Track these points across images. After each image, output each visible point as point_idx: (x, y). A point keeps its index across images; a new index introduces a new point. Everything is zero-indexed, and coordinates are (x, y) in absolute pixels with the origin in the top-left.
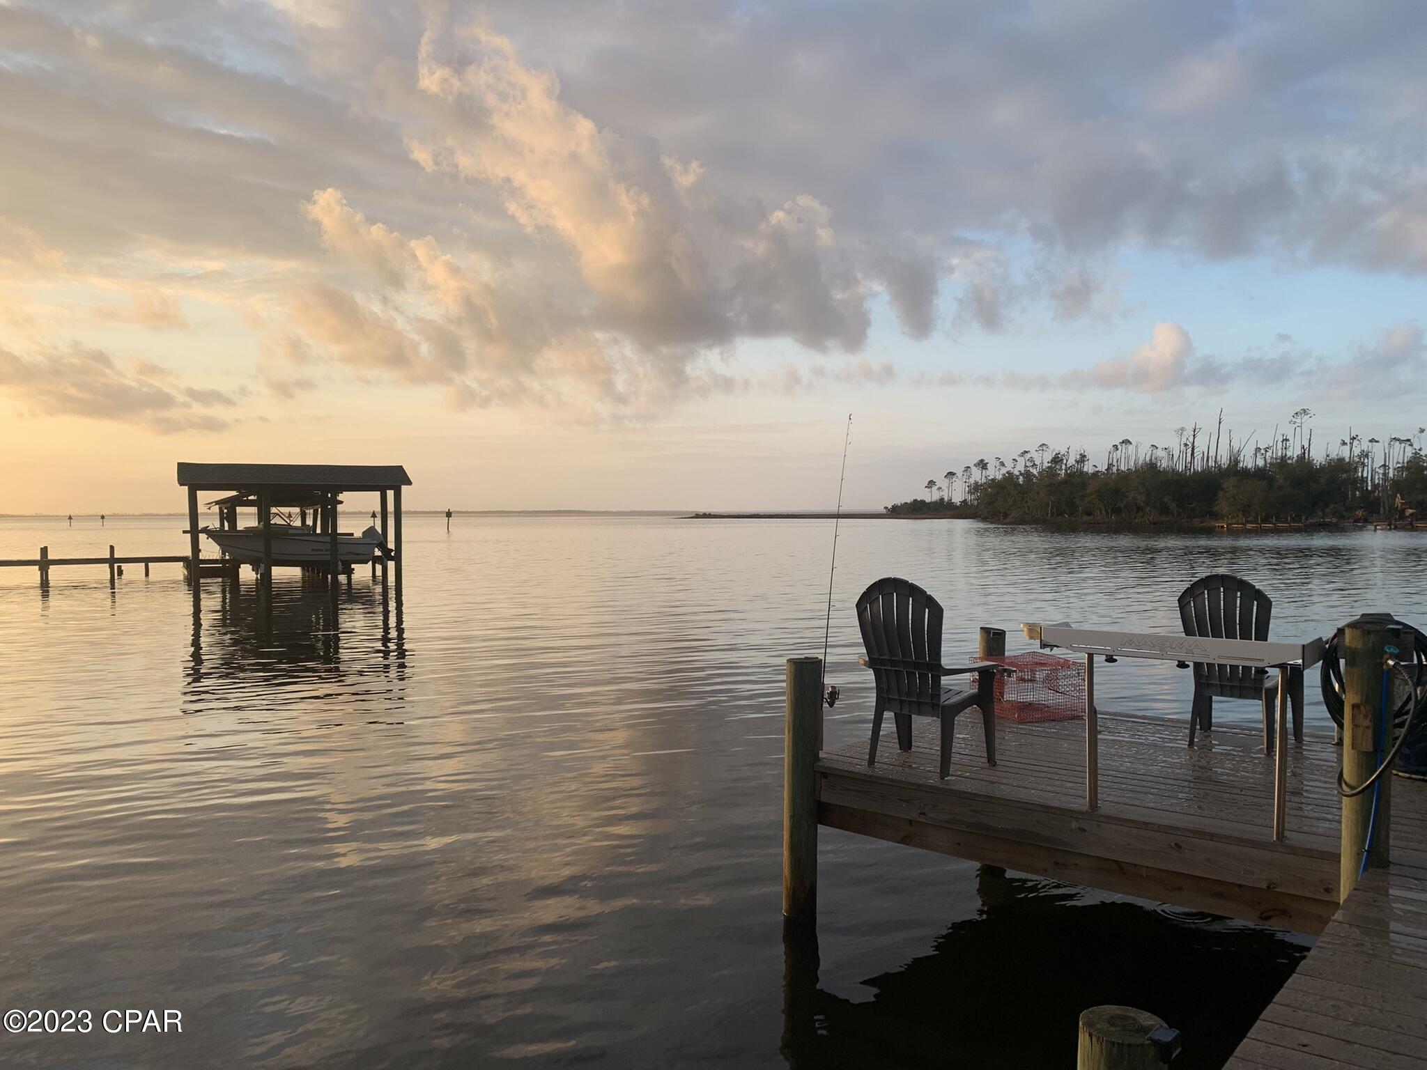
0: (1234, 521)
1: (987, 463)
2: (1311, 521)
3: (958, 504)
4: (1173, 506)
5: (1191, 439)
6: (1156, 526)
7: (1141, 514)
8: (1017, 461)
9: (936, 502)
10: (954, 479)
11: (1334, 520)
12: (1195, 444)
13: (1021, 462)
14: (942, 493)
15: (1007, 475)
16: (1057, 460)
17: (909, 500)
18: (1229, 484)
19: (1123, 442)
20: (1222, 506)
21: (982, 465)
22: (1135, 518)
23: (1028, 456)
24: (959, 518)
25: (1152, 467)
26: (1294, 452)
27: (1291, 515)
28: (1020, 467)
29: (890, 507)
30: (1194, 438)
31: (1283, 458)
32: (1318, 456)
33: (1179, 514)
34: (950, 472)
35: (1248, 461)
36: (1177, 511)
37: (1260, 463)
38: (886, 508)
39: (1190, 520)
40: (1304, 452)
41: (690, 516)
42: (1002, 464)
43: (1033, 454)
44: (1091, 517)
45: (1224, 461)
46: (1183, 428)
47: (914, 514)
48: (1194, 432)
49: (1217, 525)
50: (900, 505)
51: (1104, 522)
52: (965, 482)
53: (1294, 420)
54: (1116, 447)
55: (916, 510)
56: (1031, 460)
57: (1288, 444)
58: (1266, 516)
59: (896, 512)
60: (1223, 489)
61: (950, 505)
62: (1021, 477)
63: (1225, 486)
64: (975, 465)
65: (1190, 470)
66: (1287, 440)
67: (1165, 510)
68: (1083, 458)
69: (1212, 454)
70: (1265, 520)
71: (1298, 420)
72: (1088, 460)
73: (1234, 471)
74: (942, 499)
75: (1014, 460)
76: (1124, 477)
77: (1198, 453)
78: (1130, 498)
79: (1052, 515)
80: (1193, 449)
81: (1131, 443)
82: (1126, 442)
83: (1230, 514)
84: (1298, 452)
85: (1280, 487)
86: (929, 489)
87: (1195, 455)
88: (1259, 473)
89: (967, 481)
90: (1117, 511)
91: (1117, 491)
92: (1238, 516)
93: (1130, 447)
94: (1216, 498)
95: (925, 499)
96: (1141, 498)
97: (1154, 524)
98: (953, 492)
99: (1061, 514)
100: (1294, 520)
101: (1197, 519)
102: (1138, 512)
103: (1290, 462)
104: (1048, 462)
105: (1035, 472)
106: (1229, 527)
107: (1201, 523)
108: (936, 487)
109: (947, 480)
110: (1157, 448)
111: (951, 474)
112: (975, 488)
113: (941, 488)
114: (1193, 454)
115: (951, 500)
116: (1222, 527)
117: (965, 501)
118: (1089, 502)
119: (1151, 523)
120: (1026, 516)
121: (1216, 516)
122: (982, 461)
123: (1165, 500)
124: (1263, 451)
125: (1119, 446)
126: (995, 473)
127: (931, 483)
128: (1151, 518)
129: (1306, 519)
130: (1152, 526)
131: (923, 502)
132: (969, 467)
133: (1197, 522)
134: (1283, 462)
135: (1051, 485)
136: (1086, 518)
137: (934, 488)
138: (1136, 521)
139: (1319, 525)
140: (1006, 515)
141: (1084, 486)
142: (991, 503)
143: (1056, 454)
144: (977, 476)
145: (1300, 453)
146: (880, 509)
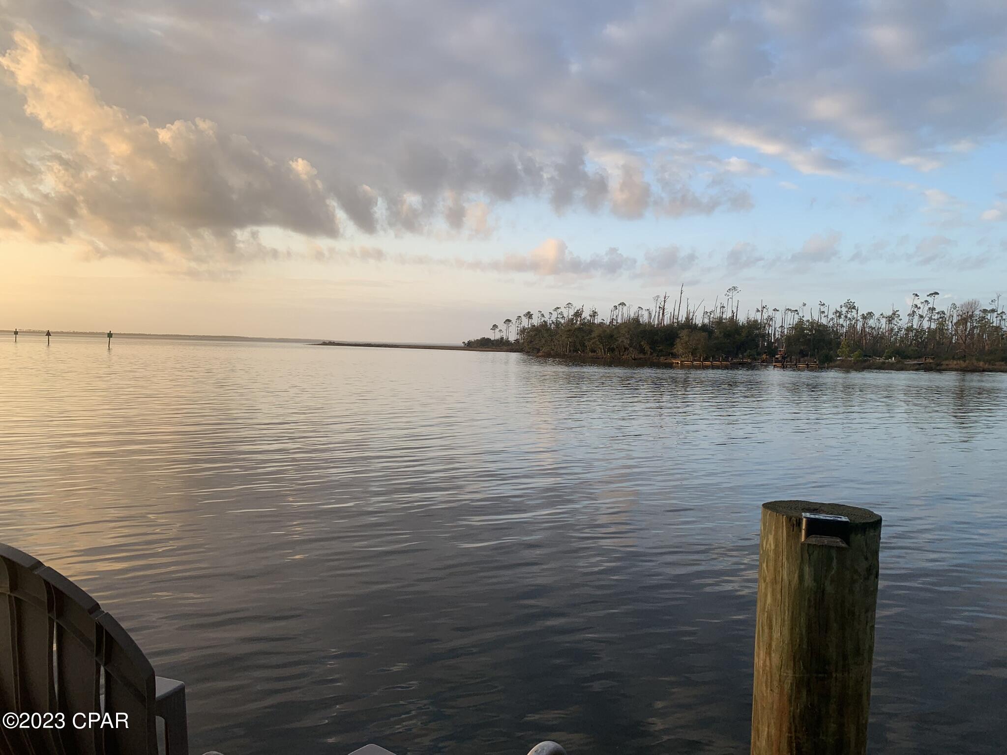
0: (686, 359)
1: (532, 314)
2: (735, 361)
3: (513, 341)
4: (647, 348)
5: (663, 303)
6: (636, 361)
7: (626, 352)
8: (552, 314)
9: (498, 340)
10: (510, 324)
11: (749, 361)
12: (665, 307)
13: (555, 315)
14: (502, 334)
15: (543, 323)
16: (578, 314)
17: (479, 338)
18: (684, 334)
19: (620, 304)
20: (679, 348)
21: (529, 315)
22: (623, 355)
23: (559, 311)
24: (511, 352)
25: (636, 321)
26: (728, 315)
27: (722, 357)
28: (554, 318)
29: (466, 342)
30: (665, 303)
31: (721, 318)
32: (742, 319)
33: (651, 354)
34: (508, 320)
35: (699, 320)
36: (650, 352)
37: (706, 321)
38: (464, 343)
39: (658, 358)
40: (733, 316)
41: (318, 343)
42: (543, 316)
43: (562, 310)
44: (595, 354)
45: (682, 318)
46: (658, 296)
47: (481, 348)
48: (665, 298)
49: (674, 361)
50: (473, 341)
51: (603, 358)
52: (518, 327)
53: (728, 293)
54: (615, 307)
55: (484, 345)
56: (561, 313)
57: (724, 310)
58: (706, 357)
59: (470, 346)
60: (679, 337)
61: (507, 343)
62: (553, 325)
63: (681, 335)
64: (524, 315)
65: (661, 324)
66: (723, 307)
67: (642, 351)
68: (594, 314)
69: (676, 313)
70: (706, 359)
71: (730, 294)
72: (598, 315)
73: (689, 326)
74: (502, 338)
75: (550, 313)
76: (618, 327)
77: (667, 313)
78: (620, 342)
79: (570, 351)
80: (664, 310)
81: (625, 305)
82: (623, 304)
83: (683, 354)
84: (729, 315)
85: (717, 338)
86: (494, 331)
87: (665, 314)
88: (704, 327)
89: (519, 326)
90: (612, 350)
91: (612, 336)
92: (689, 356)
93: (625, 308)
94: (675, 343)
95: (490, 338)
96: (627, 342)
97: (634, 360)
98: (510, 333)
99: (576, 351)
100: (724, 360)
101: (662, 357)
102: (625, 351)
103: (724, 321)
104: (572, 316)
105: (562, 321)
106: (682, 363)
107: (666, 360)
108: (498, 330)
109: (505, 325)
110: (642, 309)
111: (508, 321)
112: (523, 331)
113: (501, 330)
114: (663, 314)
115: (508, 339)
116: (678, 363)
117: (517, 340)
118: (593, 343)
119: (633, 359)
120: (552, 352)
121: (675, 356)
122: (529, 312)
123: (642, 343)
124: (709, 314)
125: (618, 307)
126: (536, 321)
127: (495, 327)
128: (633, 356)
129: (732, 359)
130: (633, 361)
131: (489, 340)
132: (520, 317)
133: (662, 359)
134: (720, 321)
135: (569, 330)
136: (591, 354)
137: (497, 330)
138: (623, 357)
139: (740, 364)
140: (539, 350)
141: (591, 332)
142: (531, 342)
143: (578, 310)
144: (526, 323)
145: (731, 315)
146: (460, 343)
